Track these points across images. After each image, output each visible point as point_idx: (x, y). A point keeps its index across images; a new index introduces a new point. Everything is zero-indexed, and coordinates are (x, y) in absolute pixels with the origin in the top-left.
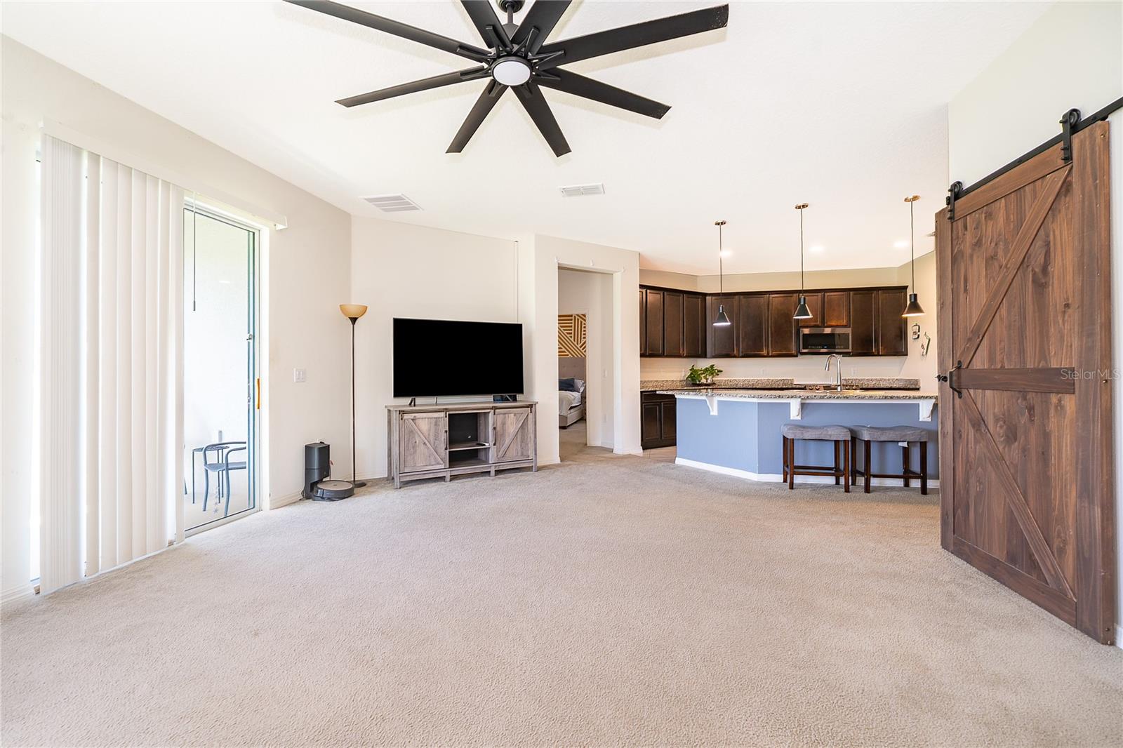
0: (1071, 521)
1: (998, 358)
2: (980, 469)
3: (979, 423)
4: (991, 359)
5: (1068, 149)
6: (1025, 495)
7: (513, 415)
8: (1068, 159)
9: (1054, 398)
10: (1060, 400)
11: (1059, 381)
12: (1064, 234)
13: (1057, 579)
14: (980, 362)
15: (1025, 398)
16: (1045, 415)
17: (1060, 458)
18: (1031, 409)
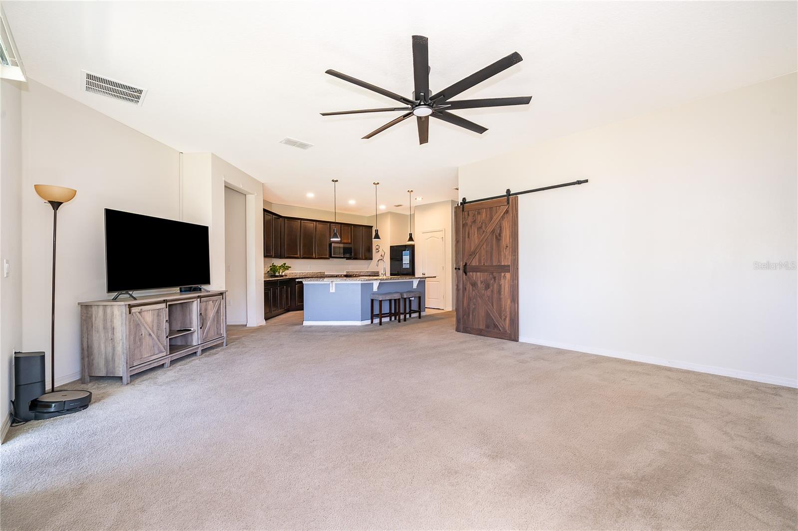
0: (508, 310)
1: (482, 261)
2: (474, 300)
3: (474, 285)
4: (480, 261)
5: (508, 200)
6: (493, 305)
7: (211, 302)
8: (508, 203)
9: (503, 274)
10: (505, 275)
11: (506, 269)
12: (506, 225)
13: (504, 328)
14: (475, 263)
15: (492, 274)
16: (500, 279)
17: (504, 292)
18: (495, 278)
